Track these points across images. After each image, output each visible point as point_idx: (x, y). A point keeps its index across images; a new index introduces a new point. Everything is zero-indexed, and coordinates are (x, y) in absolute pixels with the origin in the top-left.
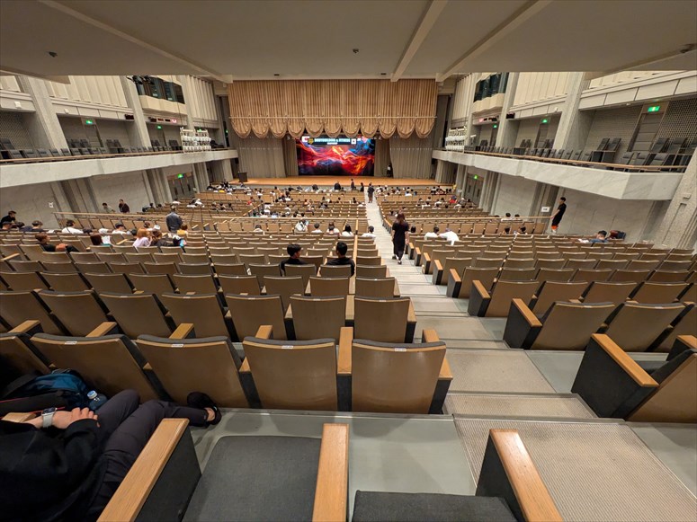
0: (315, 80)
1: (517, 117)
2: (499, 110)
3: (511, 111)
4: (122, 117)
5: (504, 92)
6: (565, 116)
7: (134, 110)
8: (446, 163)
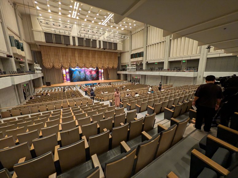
0: (81, 49)
1: (149, 62)
2: (142, 61)
3: (147, 61)
4: (6, 56)
5: (143, 57)
6: (166, 62)
7: (10, 53)
8: (123, 74)
